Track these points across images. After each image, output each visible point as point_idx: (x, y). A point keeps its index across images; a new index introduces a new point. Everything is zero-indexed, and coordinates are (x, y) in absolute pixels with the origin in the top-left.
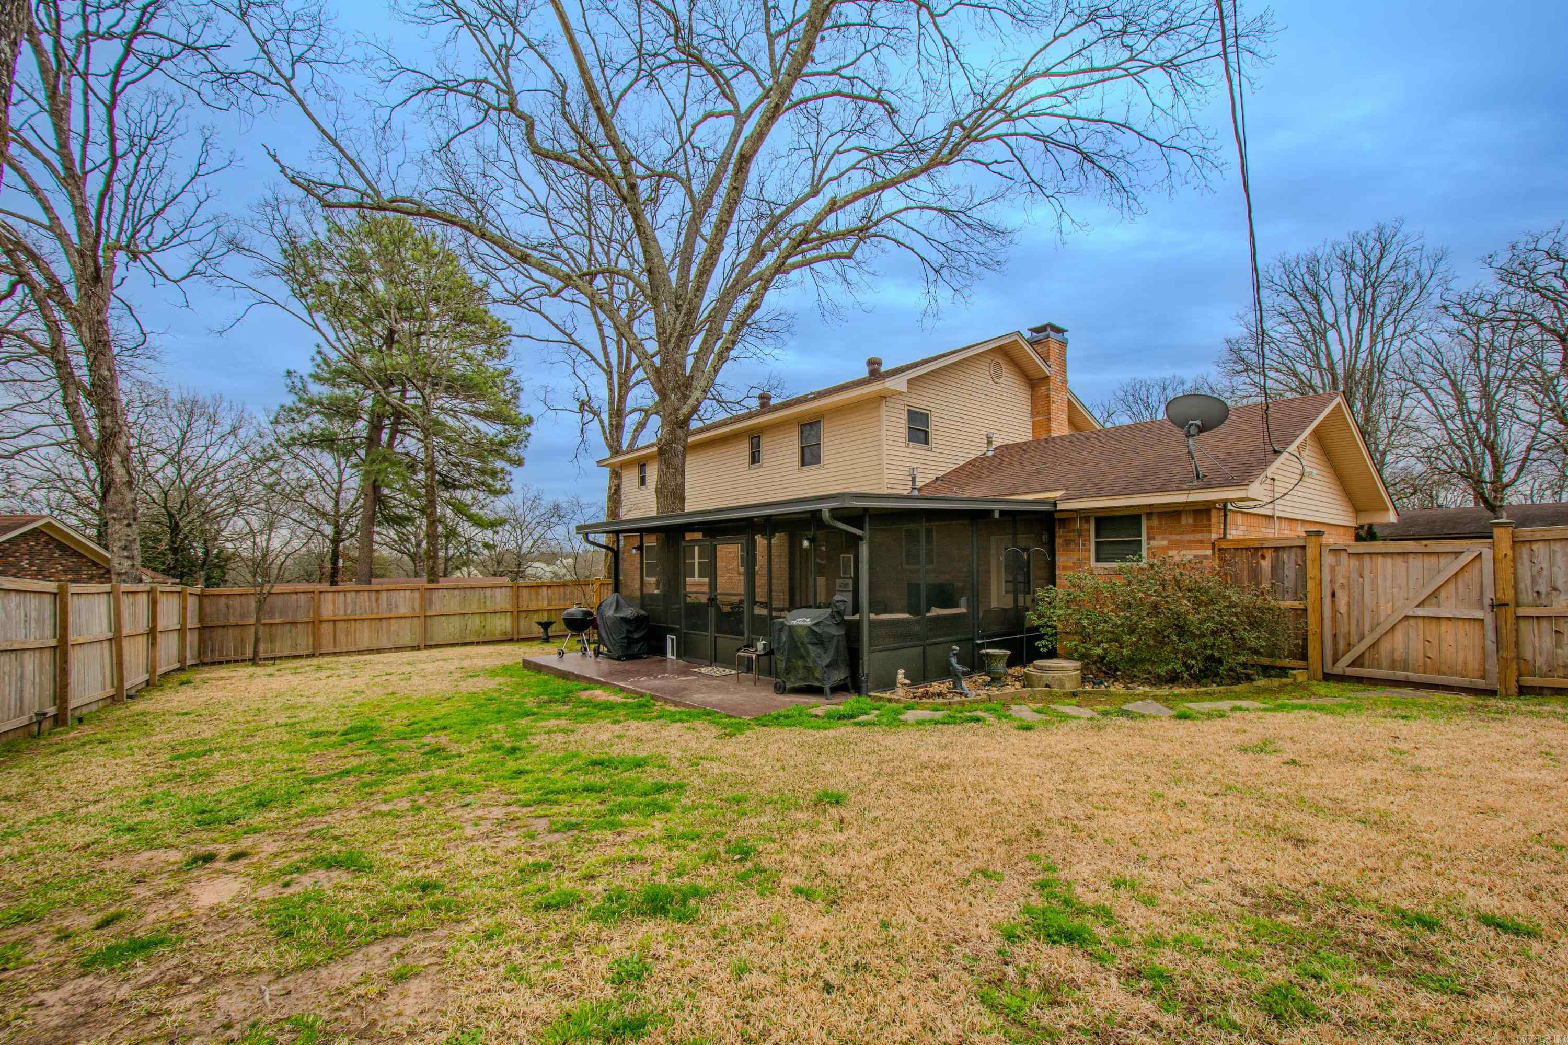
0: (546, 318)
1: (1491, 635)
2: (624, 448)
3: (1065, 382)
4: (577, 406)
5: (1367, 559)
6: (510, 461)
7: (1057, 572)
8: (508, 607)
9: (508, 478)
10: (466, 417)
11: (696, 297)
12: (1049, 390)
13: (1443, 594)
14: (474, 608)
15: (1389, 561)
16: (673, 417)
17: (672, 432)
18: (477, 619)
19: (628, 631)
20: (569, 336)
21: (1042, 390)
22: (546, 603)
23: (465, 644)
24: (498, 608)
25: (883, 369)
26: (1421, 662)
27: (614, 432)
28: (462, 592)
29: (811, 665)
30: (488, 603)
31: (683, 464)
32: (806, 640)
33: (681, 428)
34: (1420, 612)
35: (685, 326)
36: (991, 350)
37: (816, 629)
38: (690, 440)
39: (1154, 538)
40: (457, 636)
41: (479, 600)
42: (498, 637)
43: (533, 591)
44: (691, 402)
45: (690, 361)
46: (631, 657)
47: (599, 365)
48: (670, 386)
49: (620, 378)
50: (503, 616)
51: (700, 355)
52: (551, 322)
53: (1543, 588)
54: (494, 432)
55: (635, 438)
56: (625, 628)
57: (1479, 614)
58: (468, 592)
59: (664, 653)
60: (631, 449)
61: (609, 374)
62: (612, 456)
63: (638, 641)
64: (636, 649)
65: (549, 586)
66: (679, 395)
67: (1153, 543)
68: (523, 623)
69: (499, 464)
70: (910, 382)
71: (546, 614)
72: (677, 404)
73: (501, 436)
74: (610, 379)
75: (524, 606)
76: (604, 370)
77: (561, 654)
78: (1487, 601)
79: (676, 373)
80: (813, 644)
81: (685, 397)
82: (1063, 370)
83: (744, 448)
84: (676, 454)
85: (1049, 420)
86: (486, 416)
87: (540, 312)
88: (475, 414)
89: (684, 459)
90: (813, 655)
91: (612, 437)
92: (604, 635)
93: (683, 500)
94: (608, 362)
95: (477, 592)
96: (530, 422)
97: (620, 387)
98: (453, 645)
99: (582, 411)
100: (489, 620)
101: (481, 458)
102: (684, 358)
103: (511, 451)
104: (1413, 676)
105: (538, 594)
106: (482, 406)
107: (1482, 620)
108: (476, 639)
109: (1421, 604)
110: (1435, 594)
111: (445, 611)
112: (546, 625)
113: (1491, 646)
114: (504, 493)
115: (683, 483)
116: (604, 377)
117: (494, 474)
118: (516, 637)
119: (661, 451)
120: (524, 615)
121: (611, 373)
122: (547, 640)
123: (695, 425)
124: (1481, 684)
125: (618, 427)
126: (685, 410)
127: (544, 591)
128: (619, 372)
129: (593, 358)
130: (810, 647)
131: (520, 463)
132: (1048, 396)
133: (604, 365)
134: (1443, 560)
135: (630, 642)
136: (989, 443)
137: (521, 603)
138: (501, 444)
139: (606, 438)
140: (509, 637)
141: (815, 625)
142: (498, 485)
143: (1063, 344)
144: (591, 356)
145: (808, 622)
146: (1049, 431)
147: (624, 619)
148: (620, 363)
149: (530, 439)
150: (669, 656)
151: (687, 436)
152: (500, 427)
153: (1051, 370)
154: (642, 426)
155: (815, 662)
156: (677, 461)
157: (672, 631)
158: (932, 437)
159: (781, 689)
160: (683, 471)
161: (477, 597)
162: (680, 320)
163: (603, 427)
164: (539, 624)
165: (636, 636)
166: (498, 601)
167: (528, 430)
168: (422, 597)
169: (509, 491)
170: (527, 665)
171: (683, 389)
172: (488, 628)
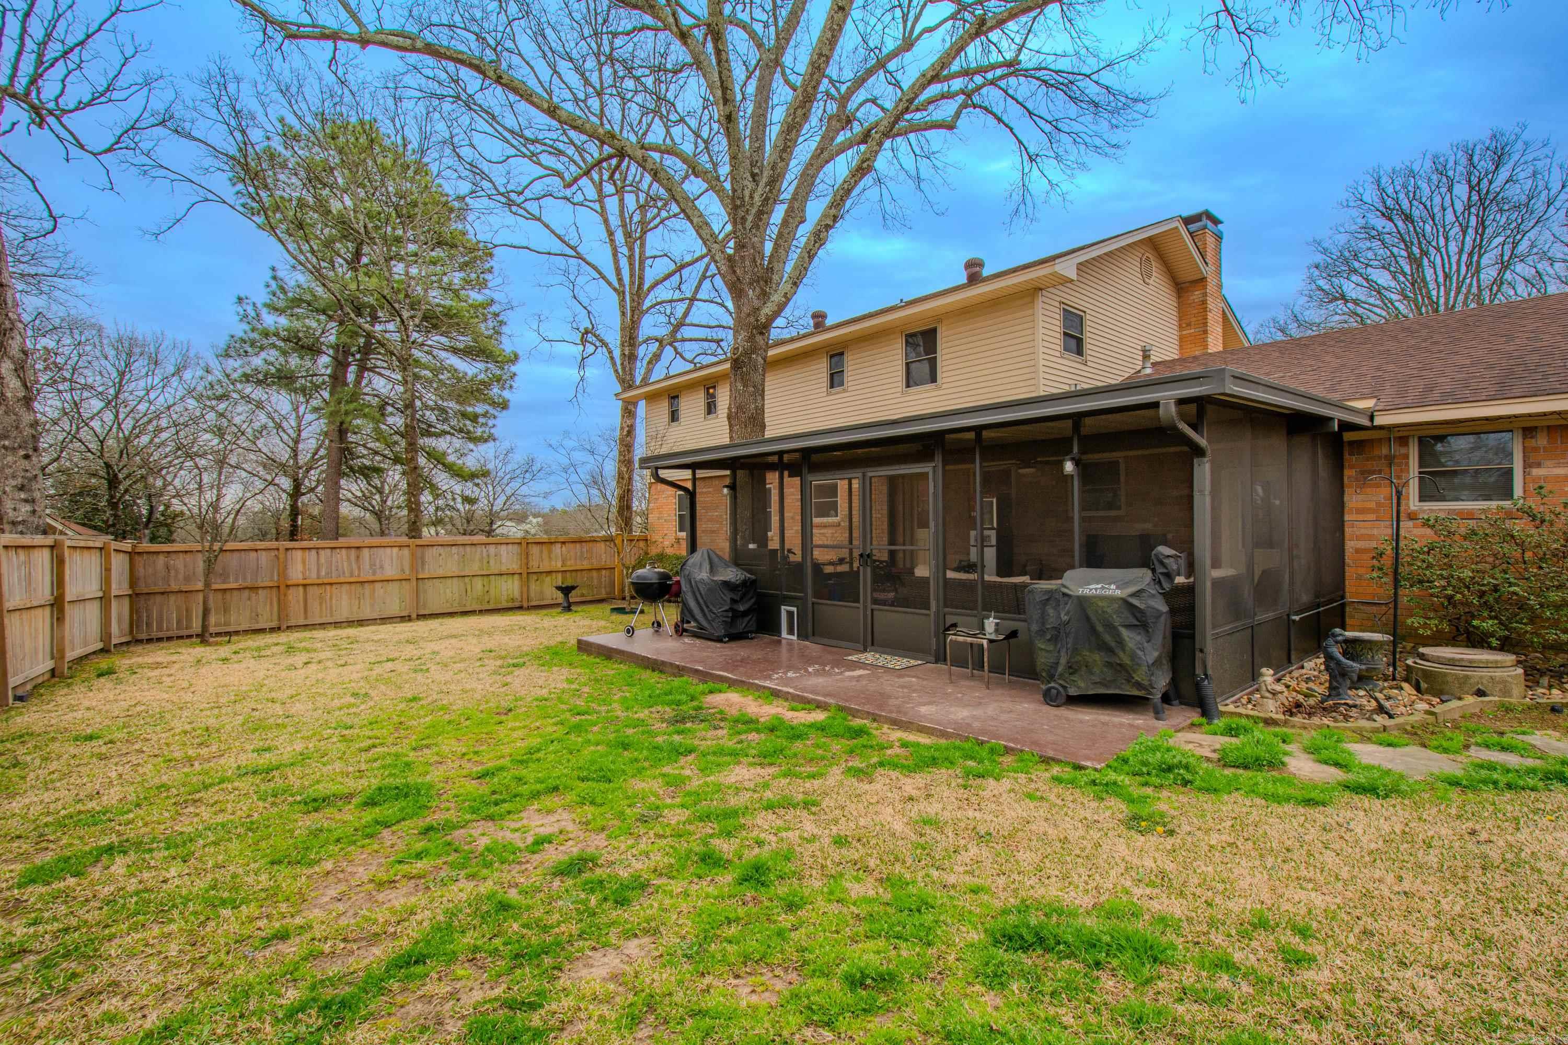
0: (548, 227)
2: (638, 383)
3: (1220, 286)
4: (577, 337)
6: (494, 404)
7: (1347, 518)
8: (515, 567)
9: (491, 423)
10: (443, 354)
12: (1205, 295)
14: (475, 568)
16: (752, 319)
17: (751, 338)
18: (478, 583)
19: (733, 601)
20: (574, 248)
21: (1196, 295)
22: (559, 564)
23: (465, 613)
24: (504, 569)
25: (986, 273)
27: (626, 363)
28: (461, 548)
29: (1127, 661)
30: (492, 562)
31: (763, 381)
32: (1116, 620)
33: (762, 333)
35: (766, 200)
36: (1140, 241)
37: (1135, 601)
38: (771, 353)
39: (1539, 465)
40: (455, 604)
41: (481, 560)
42: (505, 605)
43: (544, 547)
44: (776, 298)
45: (769, 247)
46: (734, 637)
47: (610, 284)
48: (747, 278)
49: (633, 300)
50: (510, 578)
51: (781, 242)
52: (552, 231)
54: (475, 371)
55: (649, 371)
56: (728, 596)
58: (468, 549)
59: (778, 631)
60: (645, 382)
61: (621, 293)
62: (624, 390)
63: (745, 614)
64: (741, 625)
65: (563, 543)
66: (758, 290)
67: (1535, 472)
68: (534, 588)
69: (480, 408)
70: (1081, 267)
71: (560, 576)
72: (756, 303)
73: (483, 376)
74: (622, 300)
75: (534, 565)
76: (615, 289)
77: (630, 631)
79: (754, 261)
80: (1128, 627)
81: (764, 296)
82: (1218, 272)
83: (821, 369)
84: (756, 370)
85: (1205, 332)
86: (467, 353)
87: (540, 220)
88: (455, 351)
89: (764, 375)
90: (1131, 645)
91: (624, 368)
92: (692, 604)
93: (763, 426)
94: (620, 280)
95: (479, 549)
96: (515, 358)
97: (633, 311)
98: (451, 614)
99: (584, 341)
100: (493, 583)
101: (459, 399)
102: (762, 243)
103: (495, 390)
105: (550, 552)
106: (463, 341)
108: (477, 607)
111: (441, 572)
112: (566, 590)
114: (486, 441)
115: (763, 405)
116: (615, 298)
117: (474, 418)
118: (525, 605)
119: (737, 364)
120: (535, 577)
121: (624, 293)
122: (568, 608)
123: (774, 334)
125: (631, 358)
126: (767, 310)
127: (557, 549)
128: (631, 293)
129: (603, 277)
130: (1124, 632)
131: (504, 405)
132: (1204, 302)
133: (616, 284)
135: (736, 615)
136: (1146, 357)
137: (530, 564)
138: (483, 383)
139: (616, 371)
140: (517, 604)
141: (1133, 595)
142: (479, 432)
143: (1219, 237)
144: (600, 273)
145: (1113, 590)
146: (1206, 347)
147: (726, 584)
148: (632, 283)
149: (516, 378)
150: (784, 634)
151: (768, 347)
152: (481, 366)
153: (1208, 271)
154: (657, 357)
155: (1133, 656)
156: (757, 378)
157: (788, 601)
158: (1088, 347)
159: (1050, 698)
160: (763, 391)
161: (478, 556)
162: (760, 190)
163: (612, 358)
164: (558, 588)
165: (742, 608)
166: (504, 559)
167: (514, 369)
168: (413, 555)
169: (491, 438)
170: (584, 647)
171: (762, 283)
172: (492, 592)
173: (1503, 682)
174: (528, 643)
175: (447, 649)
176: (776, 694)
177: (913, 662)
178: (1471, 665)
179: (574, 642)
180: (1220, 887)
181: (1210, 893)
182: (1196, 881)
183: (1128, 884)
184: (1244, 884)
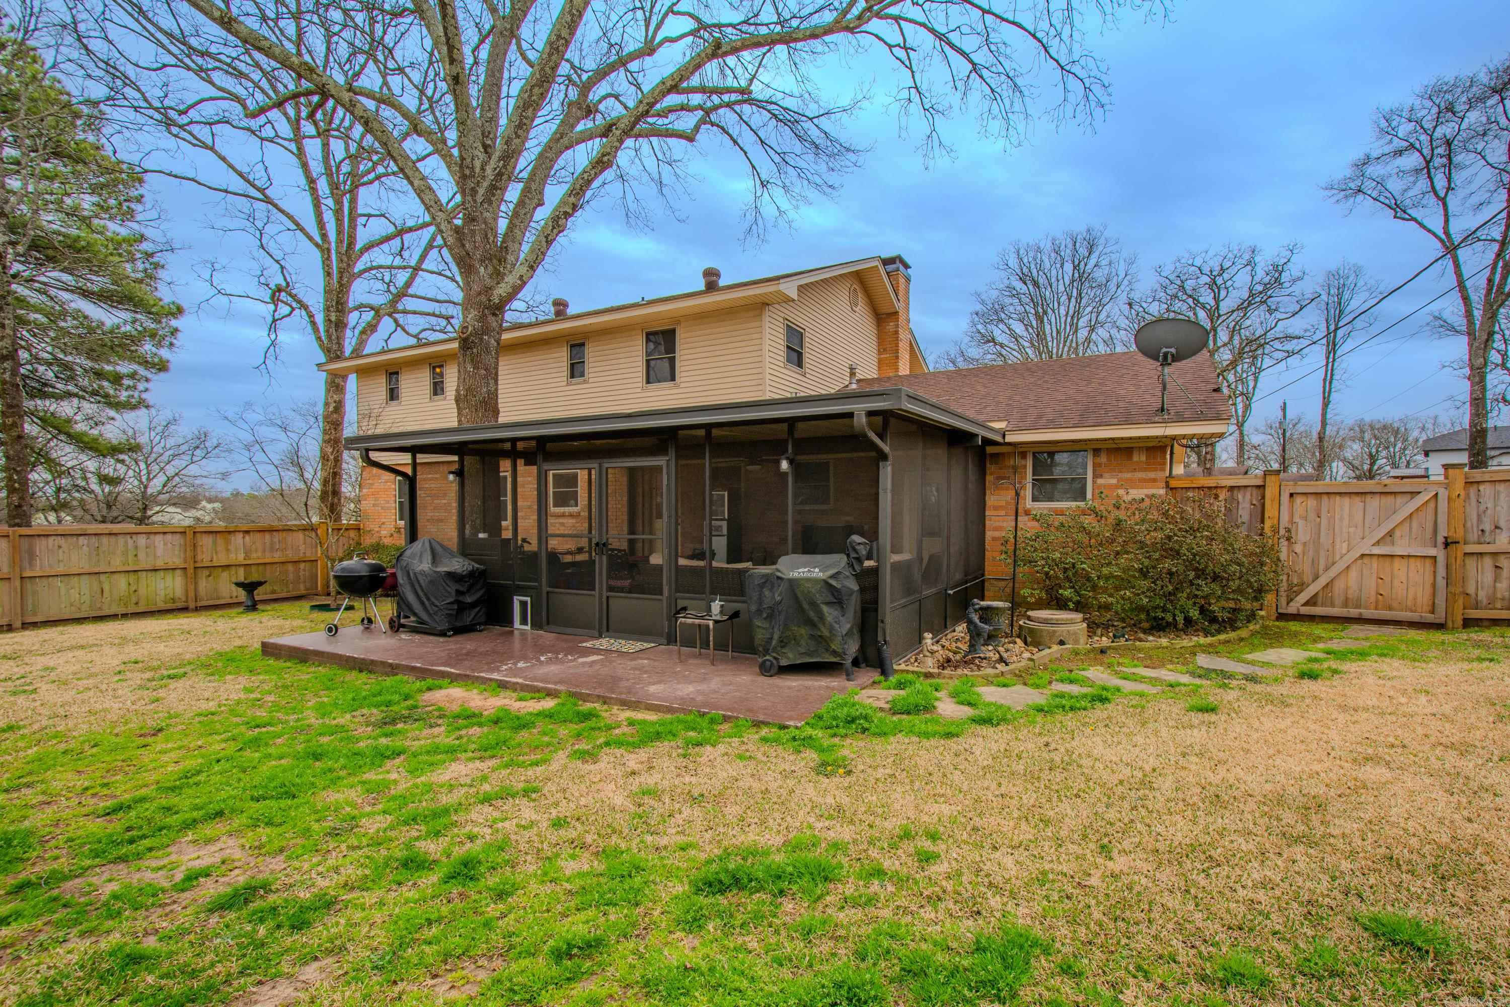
0: (224, 159)
1: (1441, 572)
2: (347, 354)
3: (908, 320)
4: (266, 295)
5: (1325, 499)
6: (145, 363)
7: (987, 513)
8: (175, 560)
9: (141, 386)
10: (66, 296)
11: (518, 136)
12: (897, 326)
13: (1397, 533)
14: (115, 563)
15: (1346, 500)
16: (483, 298)
17: (482, 318)
18: (121, 581)
19: (459, 593)
20: (262, 191)
21: (891, 326)
22: (241, 557)
23: (99, 618)
24: (160, 563)
26: (1373, 599)
27: (333, 330)
28: (94, 539)
29: (826, 633)
30: (142, 555)
31: (497, 364)
32: (819, 599)
33: (494, 315)
34: (1376, 551)
35: (500, 174)
36: (850, 274)
37: (833, 582)
38: (505, 336)
39: (1101, 476)
40: (83, 608)
41: (122, 552)
42: (160, 606)
43: (220, 537)
44: (511, 279)
45: (503, 225)
46: (459, 631)
47: (311, 238)
48: (478, 254)
49: (340, 260)
50: (169, 574)
51: (516, 222)
52: (231, 166)
53: (1488, 527)
54: (116, 321)
55: (362, 343)
56: (453, 587)
57: (1432, 552)
58: (105, 540)
59: (510, 622)
60: (357, 353)
61: (326, 252)
62: (331, 360)
63: (473, 605)
64: (468, 618)
65: (247, 532)
66: (490, 268)
67: (1100, 481)
68: (204, 585)
69: (124, 368)
70: (801, 289)
71: (241, 571)
72: (488, 282)
73: (128, 328)
74: (327, 260)
75: (204, 558)
76: (317, 245)
77: (333, 630)
78: (1440, 539)
79: (486, 237)
80: (828, 604)
81: (498, 276)
82: (907, 308)
83: (561, 357)
84: (488, 352)
85: (897, 358)
86: (103, 297)
87: (212, 149)
88: (86, 294)
89: (497, 359)
90: (829, 619)
91: (329, 337)
92: (411, 597)
93: (496, 412)
94: (324, 236)
95: (121, 540)
96: (179, 311)
97: (340, 273)
99: (275, 300)
100: (143, 582)
101: (90, 354)
102: (496, 219)
103: (148, 347)
104: (1367, 613)
105: (228, 543)
106: (98, 282)
107: (1434, 558)
108: (114, 609)
109: (1378, 543)
110: (1390, 534)
111: (61, 569)
112: (250, 587)
113: (1441, 582)
114: (134, 407)
115: (497, 390)
116: (317, 255)
117: (117, 379)
118: (192, 605)
119: (466, 343)
120: (206, 572)
121: (329, 250)
122: (253, 607)
123: (509, 317)
124: (1430, 618)
125: (340, 325)
126: (501, 290)
127: (238, 539)
128: (338, 252)
129: (302, 230)
130: (825, 609)
131: (162, 367)
132: (896, 332)
133: (318, 239)
134: (1400, 500)
135: (462, 607)
136: (852, 374)
137: (199, 557)
138: (126, 336)
139: (319, 338)
140: (180, 605)
141: (833, 577)
142: (124, 395)
143: (908, 279)
144: (297, 224)
145: (817, 573)
146: (898, 369)
147: (452, 576)
148: (340, 241)
149: (179, 335)
150: (517, 624)
151: (502, 330)
152: (127, 316)
153: (899, 306)
154: (372, 328)
155: (831, 629)
156: (489, 360)
157: (521, 591)
158: (806, 361)
159: (766, 670)
160: (497, 374)
161: (120, 549)
162: (493, 163)
163: (314, 323)
164: (238, 584)
165: (469, 599)
166: (160, 552)
167: (174, 323)
168: (15, 548)
169: (141, 404)
171: (495, 261)
172: (141, 592)
173: (1075, 634)
174: (190, 650)
175: (66, 665)
176: (503, 685)
177: (647, 645)
178: (1058, 623)
179: (258, 646)
180: (880, 811)
181: (872, 818)
182: (863, 809)
183: (812, 820)
184: (897, 806)
